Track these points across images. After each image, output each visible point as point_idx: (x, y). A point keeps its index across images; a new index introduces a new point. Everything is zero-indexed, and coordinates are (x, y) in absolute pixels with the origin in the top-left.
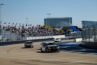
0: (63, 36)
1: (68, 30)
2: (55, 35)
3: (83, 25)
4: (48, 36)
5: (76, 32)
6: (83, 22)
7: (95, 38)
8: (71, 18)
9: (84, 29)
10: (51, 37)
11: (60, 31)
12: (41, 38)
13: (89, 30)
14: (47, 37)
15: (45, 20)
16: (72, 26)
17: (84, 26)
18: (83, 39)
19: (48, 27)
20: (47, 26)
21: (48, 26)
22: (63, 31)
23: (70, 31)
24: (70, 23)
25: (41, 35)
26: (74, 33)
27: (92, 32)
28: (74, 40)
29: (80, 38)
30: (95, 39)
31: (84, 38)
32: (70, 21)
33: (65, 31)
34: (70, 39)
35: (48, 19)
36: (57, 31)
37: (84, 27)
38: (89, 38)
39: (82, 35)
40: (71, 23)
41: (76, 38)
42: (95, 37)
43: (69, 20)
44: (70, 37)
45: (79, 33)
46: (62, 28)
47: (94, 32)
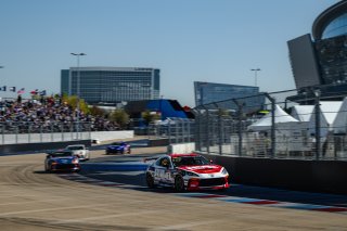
0: (128, 135)
1: (144, 114)
2: (101, 128)
3: (199, 97)
4: (75, 131)
5: (173, 122)
6: (200, 87)
7: (240, 143)
8: (157, 71)
9: (202, 111)
10: (84, 136)
11: (116, 114)
13: (220, 114)
14: (68, 137)
15: (64, 73)
16: (161, 100)
17: (201, 100)
18: (198, 147)
19: (75, 102)
20: (70, 98)
21: (75, 97)
22: (126, 116)
23: (153, 116)
24: (152, 88)
25: (49, 127)
26: (165, 123)
27: (229, 124)
28: (164, 149)
29: (186, 141)
30: (239, 148)
31: (202, 144)
32: (153, 81)
33: (135, 115)
34: (151, 144)
35: (75, 73)
36: (107, 117)
37: (200, 105)
38: (220, 144)
39: (192, 131)
40: (157, 87)
41: (174, 142)
42: (240, 140)
43: (150, 77)
44: (152, 138)
45: (186, 125)
46: (125, 103)
47: (235, 122)
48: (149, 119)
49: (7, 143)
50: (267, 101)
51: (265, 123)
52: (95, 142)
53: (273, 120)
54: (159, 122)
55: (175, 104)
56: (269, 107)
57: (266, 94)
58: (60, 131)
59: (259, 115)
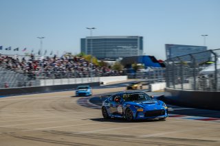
0: (124, 79)
1: (133, 65)
2: (104, 74)
3: (168, 54)
4: (90, 77)
5: (152, 70)
6: (169, 47)
8: (141, 38)
9: (171, 63)
10: (95, 80)
11: (115, 66)
12: (73, 83)
13: (182, 64)
14: (86, 80)
15: (83, 41)
16: (144, 57)
17: (170, 56)
18: (168, 85)
19: (90, 58)
20: (86, 56)
21: (90, 55)
22: (122, 67)
23: (139, 66)
24: (138, 49)
25: (74, 75)
26: (147, 70)
27: (187, 70)
28: (147, 87)
29: (160, 81)
30: (194, 85)
31: (171, 83)
32: (139, 44)
33: (128, 66)
35: (89, 40)
36: (110, 67)
37: (169, 59)
38: (182, 83)
39: (164, 76)
40: (141, 48)
41: (153, 82)
42: (195, 80)
43: (136, 42)
45: (160, 71)
46: (121, 59)
47: (192, 69)
48: (136, 68)
49: (48, 85)
50: (212, 55)
51: (211, 69)
52: (102, 83)
53: (216, 67)
54: (143, 70)
55: (153, 58)
56: (213, 59)
57: (211, 51)
58: (80, 77)
59: (207, 64)
